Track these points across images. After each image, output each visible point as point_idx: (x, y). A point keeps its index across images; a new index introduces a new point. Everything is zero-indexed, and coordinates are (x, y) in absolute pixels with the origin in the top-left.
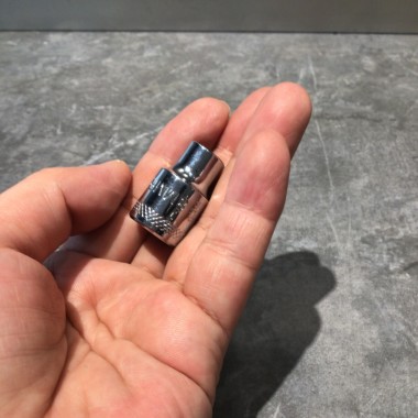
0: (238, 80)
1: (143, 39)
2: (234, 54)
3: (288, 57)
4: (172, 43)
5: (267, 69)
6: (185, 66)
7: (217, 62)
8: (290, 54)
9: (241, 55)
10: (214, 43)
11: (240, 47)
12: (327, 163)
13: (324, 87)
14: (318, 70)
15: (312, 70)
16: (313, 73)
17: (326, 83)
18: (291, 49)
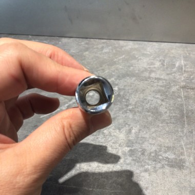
0: (145, 66)
1: (104, 43)
2: (145, 52)
3: (172, 55)
4: (117, 45)
5: (160, 61)
6: (121, 57)
7: (137, 56)
8: (172, 54)
9: (149, 53)
10: (136, 46)
11: (149, 49)
12: (185, 112)
13: (187, 72)
14: (185, 63)
15: (183, 62)
16: (183, 64)
17: (189, 70)
18: (173, 51)
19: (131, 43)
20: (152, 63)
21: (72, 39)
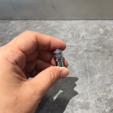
0: (63, 37)
3: (78, 29)
6: (48, 32)
7: (57, 31)
9: (64, 28)
11: (64, 25)
13: (87, 40)
14: (86, 33)
15: (84, 33)
17: (88, 38)
19: (53, 22)
20: (67, 35)
21: (17, 21)
